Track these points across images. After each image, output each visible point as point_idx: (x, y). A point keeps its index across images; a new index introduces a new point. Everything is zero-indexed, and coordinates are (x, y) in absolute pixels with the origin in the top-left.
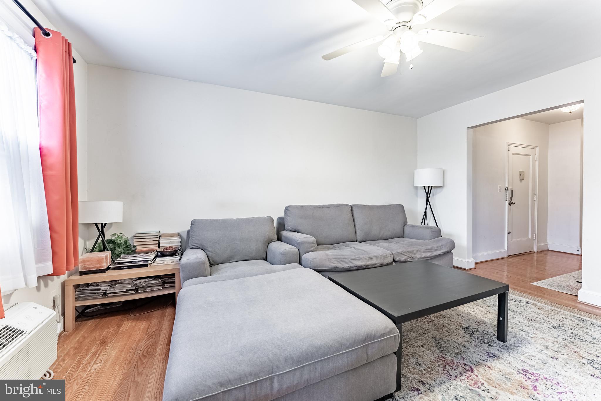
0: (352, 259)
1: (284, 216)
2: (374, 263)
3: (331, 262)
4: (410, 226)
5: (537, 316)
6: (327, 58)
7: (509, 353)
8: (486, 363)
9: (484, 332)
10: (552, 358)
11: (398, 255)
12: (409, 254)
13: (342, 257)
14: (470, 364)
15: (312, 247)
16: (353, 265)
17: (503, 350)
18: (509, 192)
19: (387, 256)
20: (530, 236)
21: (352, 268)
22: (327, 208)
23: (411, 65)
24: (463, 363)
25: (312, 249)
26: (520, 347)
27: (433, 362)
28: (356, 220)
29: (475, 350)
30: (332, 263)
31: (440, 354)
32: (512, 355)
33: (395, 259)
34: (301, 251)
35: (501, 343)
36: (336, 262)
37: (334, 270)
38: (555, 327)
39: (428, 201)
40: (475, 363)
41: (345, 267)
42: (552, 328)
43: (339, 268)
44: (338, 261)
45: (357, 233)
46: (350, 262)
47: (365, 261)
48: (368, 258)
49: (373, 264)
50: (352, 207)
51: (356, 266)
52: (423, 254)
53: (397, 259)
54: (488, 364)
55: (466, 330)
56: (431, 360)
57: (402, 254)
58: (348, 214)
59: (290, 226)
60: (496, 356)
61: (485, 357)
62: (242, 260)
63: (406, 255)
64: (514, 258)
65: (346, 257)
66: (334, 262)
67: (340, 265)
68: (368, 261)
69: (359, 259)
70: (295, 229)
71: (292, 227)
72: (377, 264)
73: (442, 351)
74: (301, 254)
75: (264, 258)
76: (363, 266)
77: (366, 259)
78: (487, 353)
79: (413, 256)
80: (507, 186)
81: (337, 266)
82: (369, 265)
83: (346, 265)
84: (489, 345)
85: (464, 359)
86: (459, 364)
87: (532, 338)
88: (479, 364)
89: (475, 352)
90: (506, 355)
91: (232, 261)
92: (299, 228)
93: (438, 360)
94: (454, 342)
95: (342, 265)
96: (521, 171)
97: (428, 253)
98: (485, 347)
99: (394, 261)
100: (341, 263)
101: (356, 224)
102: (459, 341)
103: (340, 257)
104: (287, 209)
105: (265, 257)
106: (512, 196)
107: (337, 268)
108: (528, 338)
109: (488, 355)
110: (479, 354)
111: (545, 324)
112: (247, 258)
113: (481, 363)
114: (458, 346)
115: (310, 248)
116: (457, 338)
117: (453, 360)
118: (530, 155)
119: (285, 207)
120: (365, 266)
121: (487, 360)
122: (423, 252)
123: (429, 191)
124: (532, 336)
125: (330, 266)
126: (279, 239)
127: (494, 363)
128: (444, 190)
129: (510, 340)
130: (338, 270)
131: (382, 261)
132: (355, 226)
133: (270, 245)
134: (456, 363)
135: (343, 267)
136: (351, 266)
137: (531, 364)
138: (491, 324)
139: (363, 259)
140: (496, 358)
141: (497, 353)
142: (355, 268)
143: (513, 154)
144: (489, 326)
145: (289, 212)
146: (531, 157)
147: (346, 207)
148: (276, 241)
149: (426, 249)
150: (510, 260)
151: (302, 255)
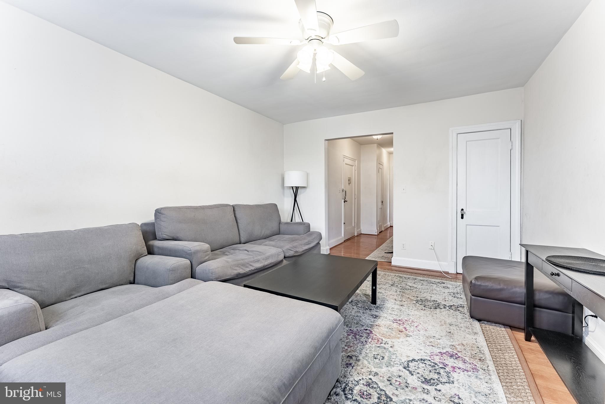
0: (252, 262)
1: (154, 221)
2: (270, 262)
3: (233, 269)
4: (285, 223)
5: (380, 280)
6: (238, 40)
7: (382, 311)
8: (376, 323)
9: (362, 301)
10: (401, 306)
11: (287, 251)
12: (294, 249)
13: (242, 261)
14: (368, 328)
15: (206, 256)
16: (253, 268)
17: (378, 311)
18: (344, 192)
19: (279, 254)
20: (353, 226)
21: (252, 272)
22: (209, 209)
23: (324, 77)
24: (364, 329)
25: (207, 257)
26: (384, 304)
27: (347, 337)
28: (239, 221)
29: (365, 317)
30: (235, 269)
31: (347, 329)
32: (384, 312)
33: (285, 256)
34: (194, 263)
35: (374, 305)
36: (238, 268)
37: (237, 278)
38: (392, 285)
39: (295, 200)
40: (370, 326)
41: (246, 272)
42: (391, 286)
43: (241, 274)
44: (240, 267)
45: (241, 234)
46: (251, 265)
47: (263, 261)
48: (265, 259)
49: (270, 264)
50: (234, 207)
51: (256, 268)
52: (303, 247)
53: (287, 255)
54: (377, 323)
55: (352, 303)
56: (345, 336)
57: (290, 250)
58: (231, 215)
59: (166, 234)
60: (377, 316)
61: (372, 320)
62: (95, 290)
63: (293, 251)
64: (347, 242)
65: (246, 261)
66: (236, 269)
67: (241, 271)
68: (266, 262)
69: (258, 261)
70: (173, 237)
71: (169, 234)
72: (272, 263)
73: (348, 326)
74: (194, 266)
75: (130, 281)
76: (262, 267)
77: (263, 259)
78: (372, 315)
79: (298, 250)
80: (343, 188)
81: (239, 273)
82: (267, 265)
83: (247, 270)
84: (370, 309)
85: (363, 326)
86: (362, 331)
87: (386, 296)
88: (372, 326)
89: (366, 318)
90: (382, 313)
91: (76, 296)
92: (178, 235)
93: (349, 333)
94: (350, 315)
95: (244, 270)
96: (349, 177)
97: (306, 246)
98: (368, 311)
99: (285, 257)
100: (242, 269)
101: (240, 225)
102: (353, 313)
103: (240, 262)
104: (158, 213)
105: (132, 279)
106: (346, 196)
107: (240, 274)
108: (385, 297)
109: (373, 317)
110: (369, 318)
111: (387, 284)
112: (104, 286)
113: (373, 325)
114: (354, 318)
115: (205, 257)
116: (350, 311)
117: (357, 330)
118: (353, 166)
119: (155, 211)
120: (263, 267)
121: (374, 321)
122: (303, 245)
123: (296, 190)
124: (386, 295)
125: (233, 274)
126: (150, 252)
127: (379, 322)
128: (308, 190)
129: (378, 302)
130: (241, 276)
131: (276, 259)
132: (238, 227)
133: (139, 261)
134: (360, 332)
135: (245, 272)
136: (251, 270)
137: (395, 314)
138: (363, 294)
139: (261, 260)
140: (378, 317)
141: (376, 313)
142: (255, 271)
143: (346, 164)
144: (362, 295)
145: (164, 216)
146: (354, 167)
147: (229, 207)
148: (146, 255)
149: (305, 242)
150: (346, 244)
151: (196, 267)
